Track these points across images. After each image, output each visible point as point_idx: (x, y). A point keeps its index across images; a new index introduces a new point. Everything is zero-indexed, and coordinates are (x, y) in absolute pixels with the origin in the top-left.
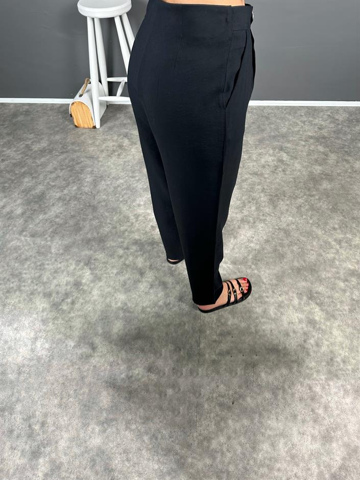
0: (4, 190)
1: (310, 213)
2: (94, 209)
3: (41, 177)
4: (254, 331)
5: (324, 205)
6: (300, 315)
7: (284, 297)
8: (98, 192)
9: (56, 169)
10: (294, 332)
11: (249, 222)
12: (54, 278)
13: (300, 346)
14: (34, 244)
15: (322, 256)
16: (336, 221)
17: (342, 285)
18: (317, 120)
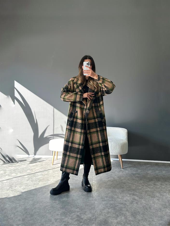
0: (20, 172)
1: (132, 180)
2: (54, 177)
3: (34, 170)
4: (114, 200)
5: (137, 179)
6: (130, 198)
7: (124, 195)
8: (55, 174)
9: (39, 169)
10: (128, 201)
11: (111, 181)
12: (41, 189)
13: (131, 203)
14: (32, 182)
15: (137, 188)
16: (142, 182)
17: (145, 193)
18: (133, 164)
